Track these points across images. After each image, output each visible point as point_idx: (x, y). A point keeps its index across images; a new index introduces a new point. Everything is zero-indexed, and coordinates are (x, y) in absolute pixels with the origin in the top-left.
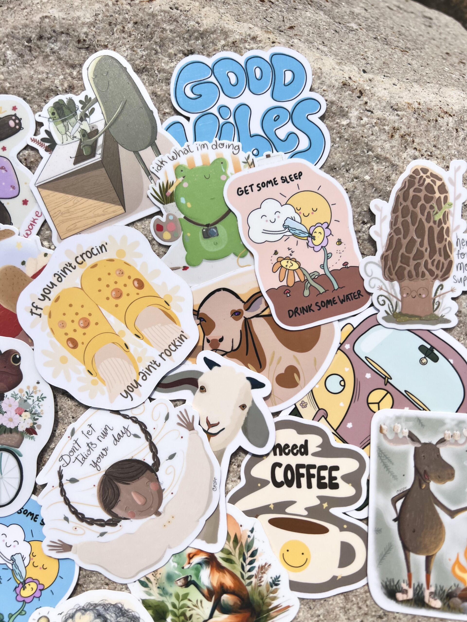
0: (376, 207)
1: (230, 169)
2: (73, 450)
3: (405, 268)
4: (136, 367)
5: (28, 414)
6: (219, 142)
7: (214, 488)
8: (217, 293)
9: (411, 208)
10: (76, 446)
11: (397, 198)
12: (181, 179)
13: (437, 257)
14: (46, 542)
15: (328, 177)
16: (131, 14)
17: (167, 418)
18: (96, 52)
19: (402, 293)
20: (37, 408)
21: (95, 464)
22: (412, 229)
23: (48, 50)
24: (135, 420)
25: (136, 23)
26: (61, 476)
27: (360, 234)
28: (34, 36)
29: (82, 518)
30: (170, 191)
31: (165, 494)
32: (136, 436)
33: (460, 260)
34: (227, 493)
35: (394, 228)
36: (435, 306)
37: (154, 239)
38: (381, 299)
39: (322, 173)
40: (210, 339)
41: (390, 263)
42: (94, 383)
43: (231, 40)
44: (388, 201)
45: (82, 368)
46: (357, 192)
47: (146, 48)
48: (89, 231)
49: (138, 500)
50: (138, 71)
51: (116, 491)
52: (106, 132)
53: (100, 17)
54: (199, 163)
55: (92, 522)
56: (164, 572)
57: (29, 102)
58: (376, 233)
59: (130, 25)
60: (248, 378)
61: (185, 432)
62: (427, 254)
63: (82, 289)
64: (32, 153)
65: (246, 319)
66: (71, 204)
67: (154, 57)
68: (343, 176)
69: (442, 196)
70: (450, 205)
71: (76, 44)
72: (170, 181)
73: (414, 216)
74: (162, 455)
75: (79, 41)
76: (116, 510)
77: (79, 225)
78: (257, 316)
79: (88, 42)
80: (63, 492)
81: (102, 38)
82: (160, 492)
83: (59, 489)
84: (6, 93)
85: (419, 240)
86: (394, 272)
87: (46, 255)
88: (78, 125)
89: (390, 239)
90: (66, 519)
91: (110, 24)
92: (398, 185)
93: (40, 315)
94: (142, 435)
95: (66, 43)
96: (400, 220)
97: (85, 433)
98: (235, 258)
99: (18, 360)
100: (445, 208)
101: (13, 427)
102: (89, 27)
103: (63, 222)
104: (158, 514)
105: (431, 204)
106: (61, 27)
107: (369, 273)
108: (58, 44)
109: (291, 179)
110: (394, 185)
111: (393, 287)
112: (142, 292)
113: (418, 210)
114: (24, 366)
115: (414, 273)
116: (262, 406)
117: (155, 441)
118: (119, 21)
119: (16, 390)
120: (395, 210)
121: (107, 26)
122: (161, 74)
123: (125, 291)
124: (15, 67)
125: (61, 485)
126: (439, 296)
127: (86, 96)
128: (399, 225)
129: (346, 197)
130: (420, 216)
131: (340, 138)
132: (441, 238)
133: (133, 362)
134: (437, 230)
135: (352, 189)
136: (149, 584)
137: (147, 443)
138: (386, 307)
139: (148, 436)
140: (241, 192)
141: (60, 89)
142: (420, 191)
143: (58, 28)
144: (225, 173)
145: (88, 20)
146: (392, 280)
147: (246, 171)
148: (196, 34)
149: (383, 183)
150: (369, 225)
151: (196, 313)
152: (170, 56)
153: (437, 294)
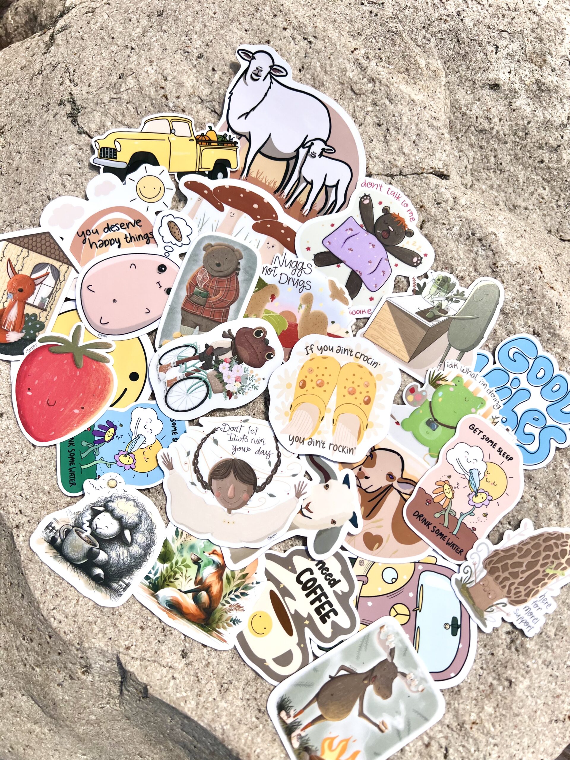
0: (526, 525)
1: (482, 411)
2: (234, 429)
3: (499, 571)
4: (313, 434)
5: (240, 385)
6: (494, 392)
7: (269, 538)
8: (396, 455)
9: (542, 549)
10: (239, 429)
11: (542, 535)
12: (453, 384)
13: (522, 588)
14: (165, 451)
15: (522, 478)
16: (535, 282)
17: (294, 475)
18: (495, 278)
19: (482, 580)
20: (247, 389)
21: (235, 449)
22: (529, 559)
23: (475, 249)
24: (279, 456)
25: (531, 290)
26: (213, 432)
27: (500, 525)
28: (478, 235)
29: (195, 463)
30: (440, 382)
31: (245, 507)
32: (270, 463)
33: (531, 607)
34: (270, 549)
35: (521, 546)
36: (489, 610)
37: (402, 391)
38: (468, 569)
39: (522, 473)
40: (362, 470)
41: (495, 558)
42: (286, 414)
43: (565, 355)
44: (535, 529)
45: (291, 400)
46: (526, 505)
47: (520, 307)
48: (381, 349)
49: (230, 493)
50: (502, 311)
51: (227, 474)
52: (450, 319)
53: (519, 266)
54: (471, 389)
55: (197, 471)
56: (193, 541)
57: (435, 260)
58: (509, 536)
59: (527, 287)
60: (354, 513)
61: (293, 493)
62: (519, 580)
63: (341, 368)
64: (405, 283)
65: (392, 485)
66: (390, 327)
67: (518, 314)
68: (530, 488)
69: (565, 565)
70: (563, 574)
71: (491, 263)
72: (447, 378)
73: (538, 554)
74: (269, 489)
75: (494, 264)
76: (214, 482)
77: (380, 340)
78: (399, 492)
79: (497, 270)
80: (204, 440)
81: (507, 276)
82: (245, 503)
83: (204, 436)
84: (431, 243)
85: (524, 568)
86: (491, 566)
87: (347, 332)
88: (442, 299)
89: (511, 549)
90: (188, 454)
91: (519, 275)
92: (551, 530)
93: (308, 354)
94: (273, 467)
95: (488, 256)
96: (529, 546)
97: (251, 429)
98: (427, 452)
99: (270, 357)
100: (558, 572)
101: (225, 381)
102: (508, 264)
103: (375, 330)
104: (229, 511)
105: (555, 561)
106: (496, 248)
107: (479, 549)
108: (484, 253)
109: (504, 454)
110: (548, 526)
111: (481, 572)
112: (363, 406)
113: (544, 554)
114: (269, 364)
115: (500, 580)
116: (343, 535)
117: (274, 477)
118: (525, 279)
119: (250, 368)
120: (532, 538)
121: (516, 274)
122: (511, 326)
123: (357, 395)
124: (451, 237)
125: (208, 436)
126: (498, 608)
127: (464, 292)
128: (525, 548)
129: (518, 499)
130: (541, 558)
131: (554, 469)
132: (536, 583)
133: (316, 429)
134: (540, 576)
135: (526, 500)
136: (179, 536)
137: (270, 474)
138: (464, 576)
139: (275, 471)
140: (472, 428)
141: (457, 272)
142: (558, 547)
143: (493, 247)
144: (477, 410)
145: (511, 260)
146: (485, 567)
147: (488, 421)
148: (552, 330)
149: (545, 518)
150: (510, 527)
151: (373, 450)
152: (526, 323)
153: (498, 606)
